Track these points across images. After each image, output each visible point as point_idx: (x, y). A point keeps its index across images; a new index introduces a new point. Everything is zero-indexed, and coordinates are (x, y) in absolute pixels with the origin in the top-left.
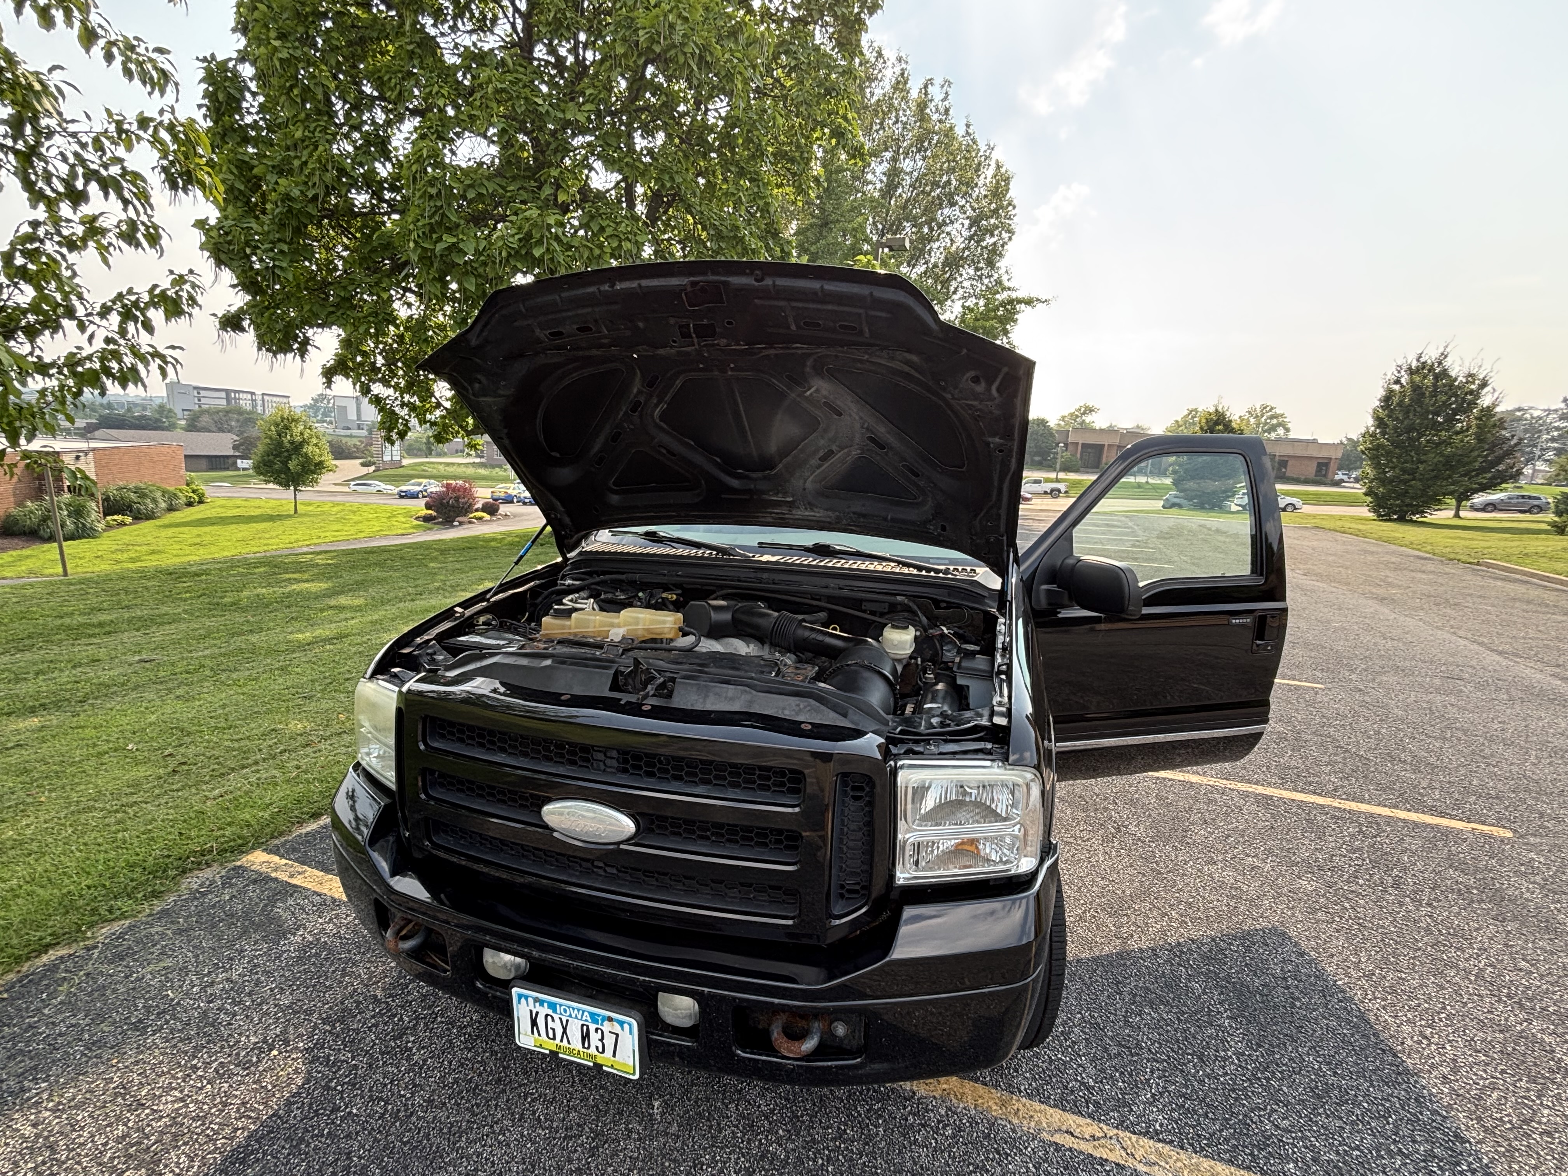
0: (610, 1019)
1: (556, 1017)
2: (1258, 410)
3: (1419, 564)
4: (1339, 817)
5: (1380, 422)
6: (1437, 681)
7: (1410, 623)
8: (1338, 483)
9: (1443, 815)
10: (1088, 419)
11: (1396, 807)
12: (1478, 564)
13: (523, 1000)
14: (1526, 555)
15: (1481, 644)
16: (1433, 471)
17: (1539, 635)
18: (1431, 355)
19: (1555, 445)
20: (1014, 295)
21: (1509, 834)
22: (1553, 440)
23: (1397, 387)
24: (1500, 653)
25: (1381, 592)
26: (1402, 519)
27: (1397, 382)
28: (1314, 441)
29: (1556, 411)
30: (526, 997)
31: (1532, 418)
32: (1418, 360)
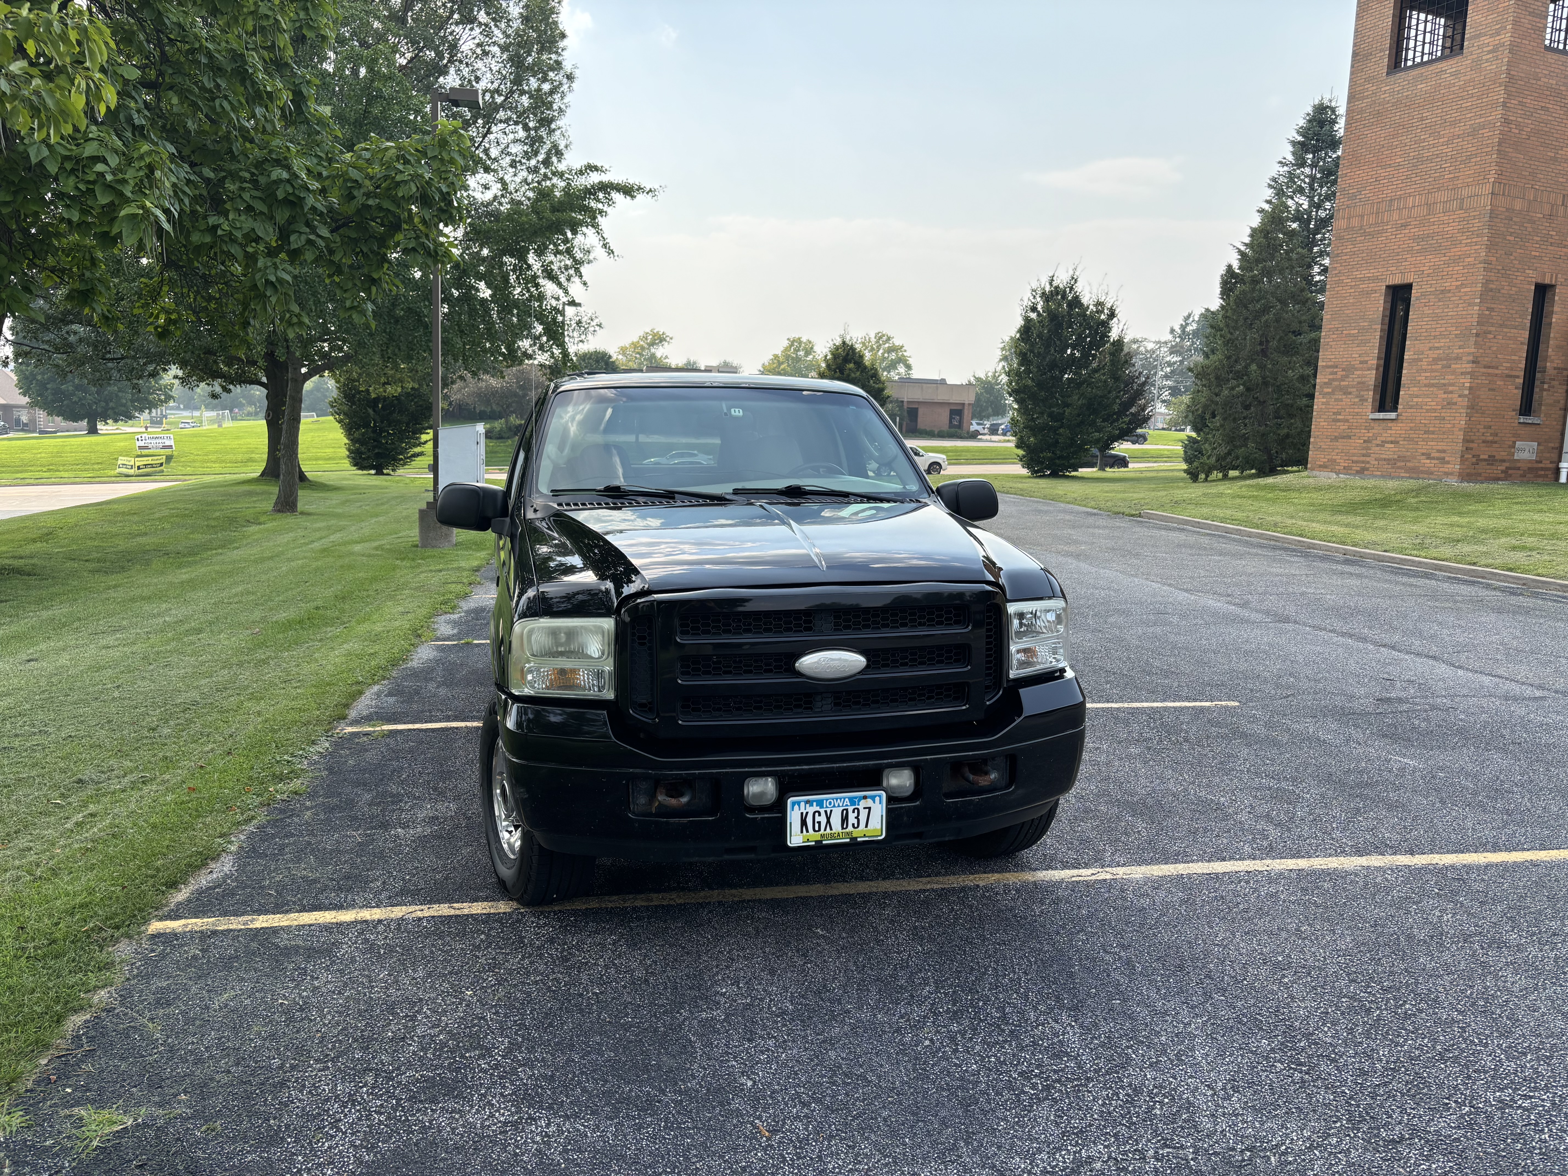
0: (865, 797)
1: (822, 811)
2: (873, 340)
3: (1091, 520)
4: (1134, 712)
5: (1024, 358)
6: (1152, 617)
7: (1108, 573)
8: (974, 436)
9: (1195, 700)
10: (660, 352)
11: (1164, 701)
12: (1140, 516)
13: (796, 807)
14: (1176, 502)
15: (1170, 585)
16: (1079, 415)
17: (1208, 574)
18: (1062, 280)
19: (1169, 383)
20: (605, 178)
21: (1237, 704)
22: (1166, 377)
23: (1033, 316)
24: (1186, 591)
25: (1072, 549)
26: (1055, 475)
27: (1034, 309)
28: (943, 382)
29: (1166, 343)
30: (799, 803)
31: (1147, 351)
32: (1051, 284)
